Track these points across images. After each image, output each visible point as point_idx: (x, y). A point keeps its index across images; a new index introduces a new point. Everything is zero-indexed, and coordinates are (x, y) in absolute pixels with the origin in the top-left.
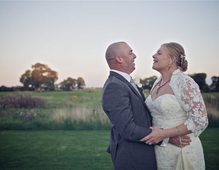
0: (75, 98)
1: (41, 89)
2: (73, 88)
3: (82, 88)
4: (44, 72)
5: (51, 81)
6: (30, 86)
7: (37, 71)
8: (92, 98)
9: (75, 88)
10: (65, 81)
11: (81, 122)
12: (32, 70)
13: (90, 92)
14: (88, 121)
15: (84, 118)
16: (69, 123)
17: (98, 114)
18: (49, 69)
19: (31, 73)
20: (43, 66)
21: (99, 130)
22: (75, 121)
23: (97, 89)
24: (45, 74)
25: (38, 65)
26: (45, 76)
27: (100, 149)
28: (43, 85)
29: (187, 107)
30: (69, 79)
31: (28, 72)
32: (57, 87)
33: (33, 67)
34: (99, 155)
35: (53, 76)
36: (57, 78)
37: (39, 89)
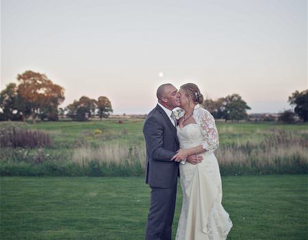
0: (96, 133)
1: (34, 117)
2: (90, 116)
3: (107, 116)
4: (39, 87)
5: (52, 104)
6: (15, 112)
7: (28, 85)
8: (125, 132)
9: (93, 116)
10: (76, 104)
11: (113, 165)
12: (18, 83)
13: (120, 122)
14: (123, 163)
15: (117, 159)
16: (96, 166)
17: (137, 155)
18: (49, 81)
19: (16, 89)
20: (38, 75)
21: (138, 176)
22: (105, 164)
23: (133, 117)
24: (42, 91)
25: (29, 75)
26: (41, 94)
27: (140, 195)
28: (38, 111)
29: (204, 132)
30: (84, 99)
31: (11, 86)
32: (62, 114)
33: (20, 78)
34: (139, 201)
35: (56, 95)
36: (63, 99)
37: (31, 118)
